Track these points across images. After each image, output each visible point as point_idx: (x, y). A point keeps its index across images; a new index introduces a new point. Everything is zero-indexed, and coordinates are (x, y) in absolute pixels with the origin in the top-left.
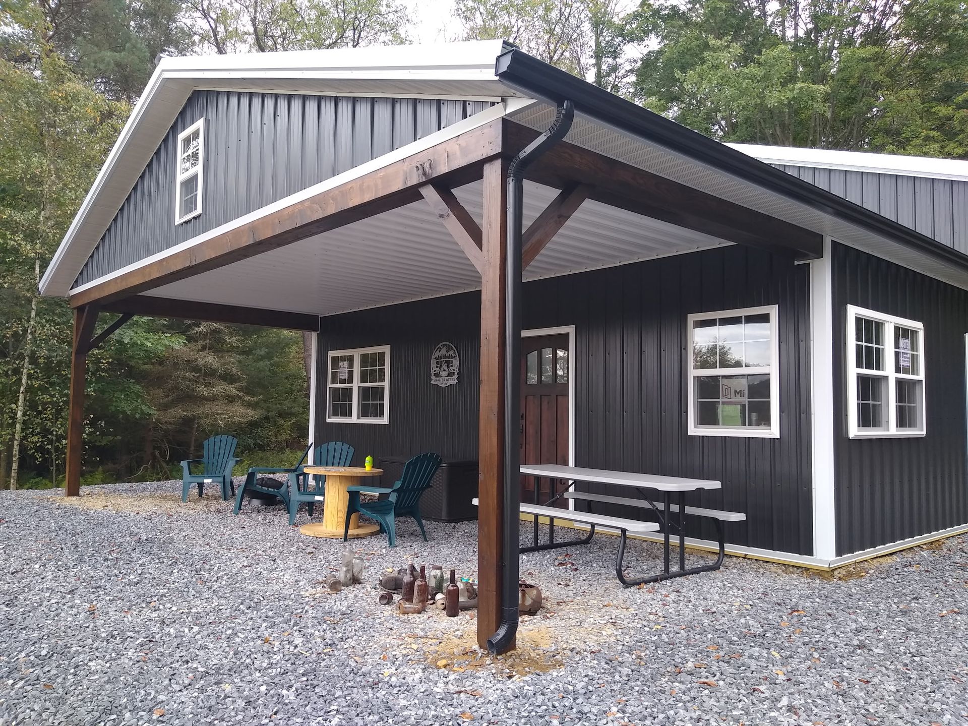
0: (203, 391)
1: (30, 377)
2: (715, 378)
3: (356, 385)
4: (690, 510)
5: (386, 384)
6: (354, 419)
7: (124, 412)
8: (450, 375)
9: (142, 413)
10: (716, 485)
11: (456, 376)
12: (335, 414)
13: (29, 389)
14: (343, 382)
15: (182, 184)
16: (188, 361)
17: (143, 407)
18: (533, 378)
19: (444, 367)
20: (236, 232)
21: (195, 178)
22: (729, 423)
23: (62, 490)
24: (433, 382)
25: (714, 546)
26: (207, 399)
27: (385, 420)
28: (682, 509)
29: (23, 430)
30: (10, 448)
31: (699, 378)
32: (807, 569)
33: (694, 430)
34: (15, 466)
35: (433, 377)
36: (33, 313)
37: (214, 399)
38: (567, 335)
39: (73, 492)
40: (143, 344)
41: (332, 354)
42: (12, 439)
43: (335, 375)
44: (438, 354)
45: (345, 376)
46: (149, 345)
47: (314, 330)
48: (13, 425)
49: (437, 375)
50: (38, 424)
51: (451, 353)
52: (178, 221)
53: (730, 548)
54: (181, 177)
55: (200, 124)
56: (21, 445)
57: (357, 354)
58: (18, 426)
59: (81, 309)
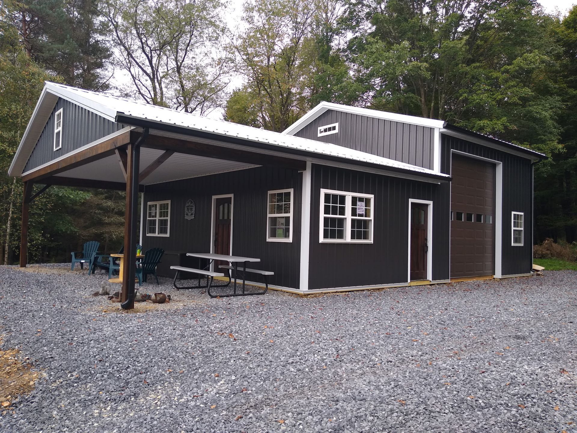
0: (106, 220)
1: (13, 213)
2: (276, 218)
3: (157, 218)
4: (247, 270)
5: (169, 218)
6: (156, 235)
7: (62, 230)
8: (192, 214)
9: (71, 231)
10: (258, 260)
11: (194, 215)
12: (150, 232)
13: (12, 218)
14: (153, 217)
15: (56, 134)
16: (98, 205)
17: (72, 228)
18: (221, 218)
19: (190, 211)
20: (75, 156)
21: (59, 132)
22: (279, 237)
23: (19, 266)
24: (186, 218)
25: (264, 285)
26: (107, 224)
27: (168, 235)
28: (245, 269)
29: (10, 238)
30: (4, 247)
31: (271, 217)
32: (299, 295)
33: (269, 240)
34: (6, 256)
35: (186, 215)
36: (15, 181)
37: (110, 224)
38: (231, 198)
39: (23, 265)
40: (69, 197)
41: (149, 203)
42: (4, 243)
43: (150, 213)
44: (187, 205)
45: (153, 214)
46: (72, 197)
47: (143, 192)
48: (5, 236)
49: (187, 215)
50: (17, 235)
51: (192, 204)
52: (55, 149)
53: (270, 286)
54: (56, 131)
55: (61, 110)
56: (9, 246)
57: (158, 203)
58: (8, 237)
59: (26, 182)
